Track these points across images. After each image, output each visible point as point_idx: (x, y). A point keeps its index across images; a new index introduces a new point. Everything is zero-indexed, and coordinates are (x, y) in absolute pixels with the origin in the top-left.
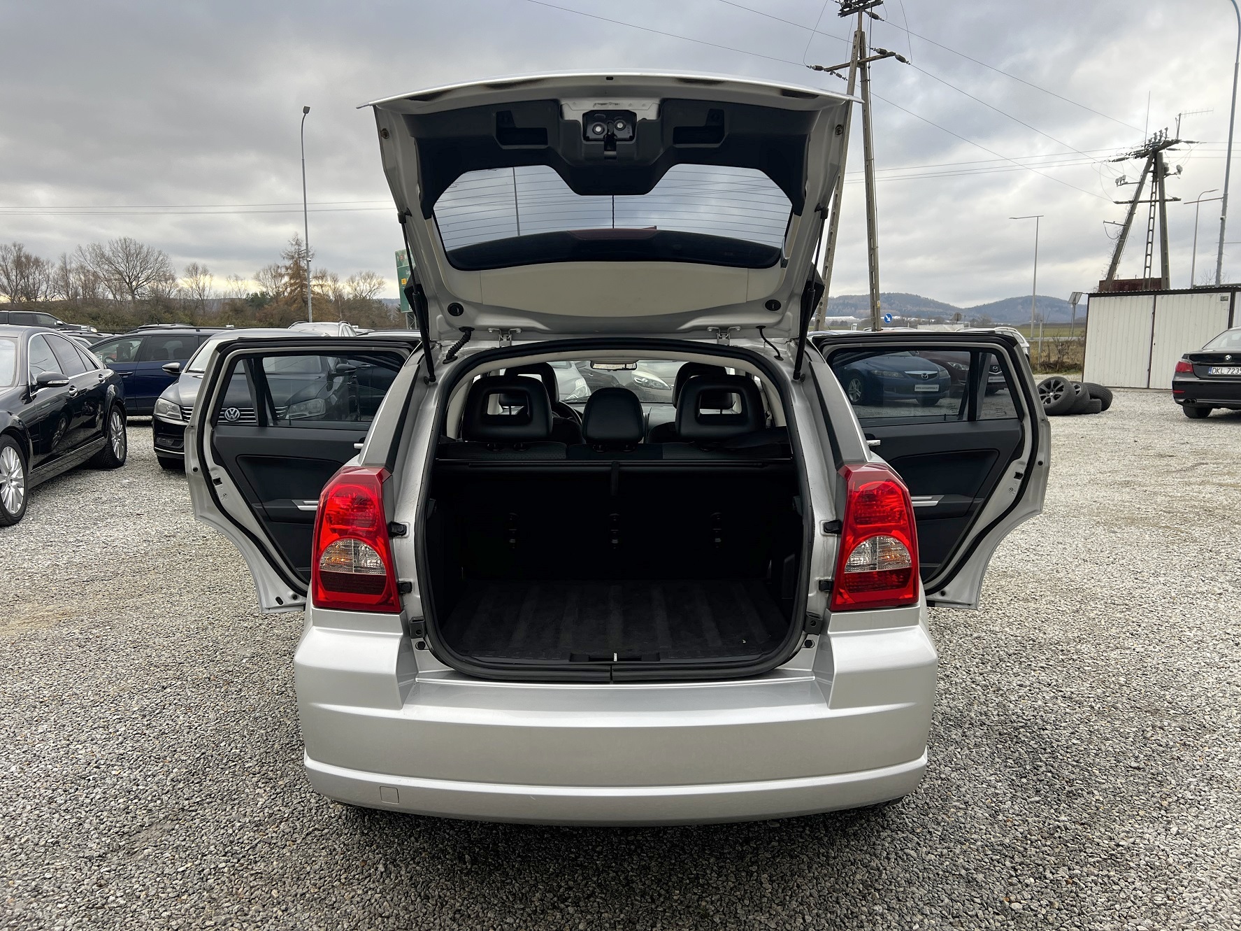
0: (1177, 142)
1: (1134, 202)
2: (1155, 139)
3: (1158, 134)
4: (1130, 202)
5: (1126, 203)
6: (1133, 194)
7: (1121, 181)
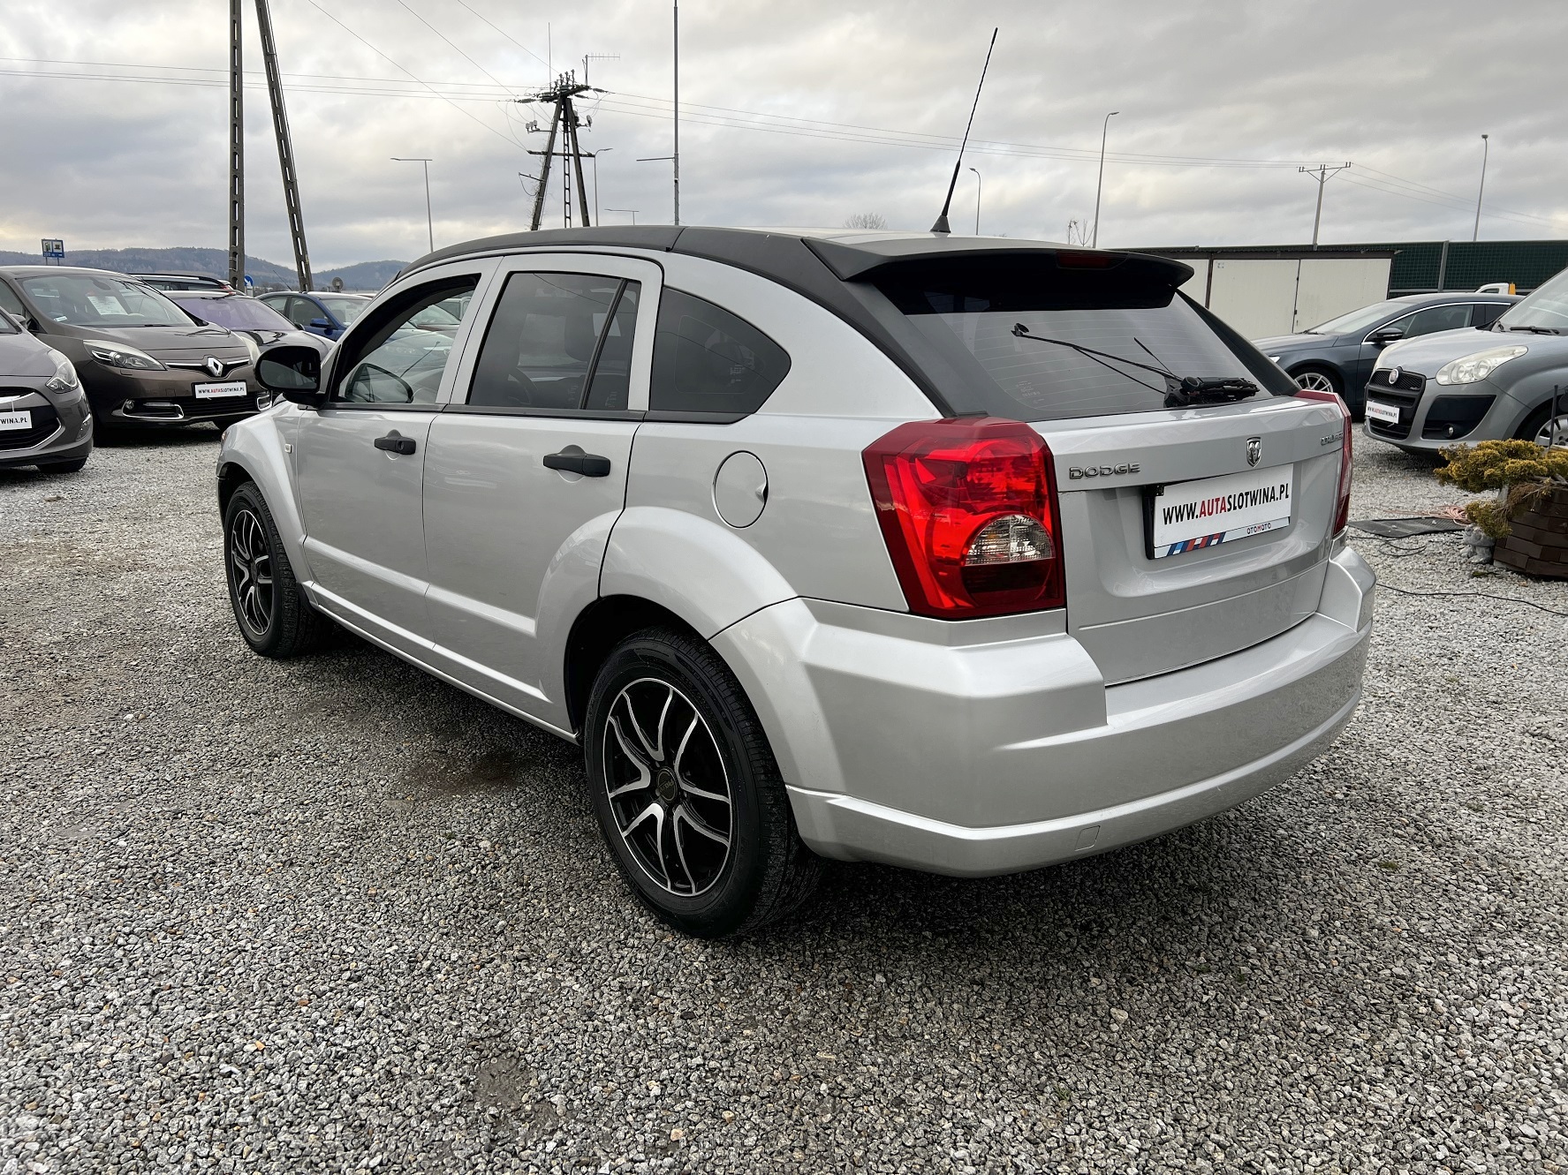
0: (587, 88)
1: (548, 154)
2: (562, 81)
3: (564, 76)
4: (544, 153)
5: (539, 153)
6: (546, 143)
7: (533, 127)
